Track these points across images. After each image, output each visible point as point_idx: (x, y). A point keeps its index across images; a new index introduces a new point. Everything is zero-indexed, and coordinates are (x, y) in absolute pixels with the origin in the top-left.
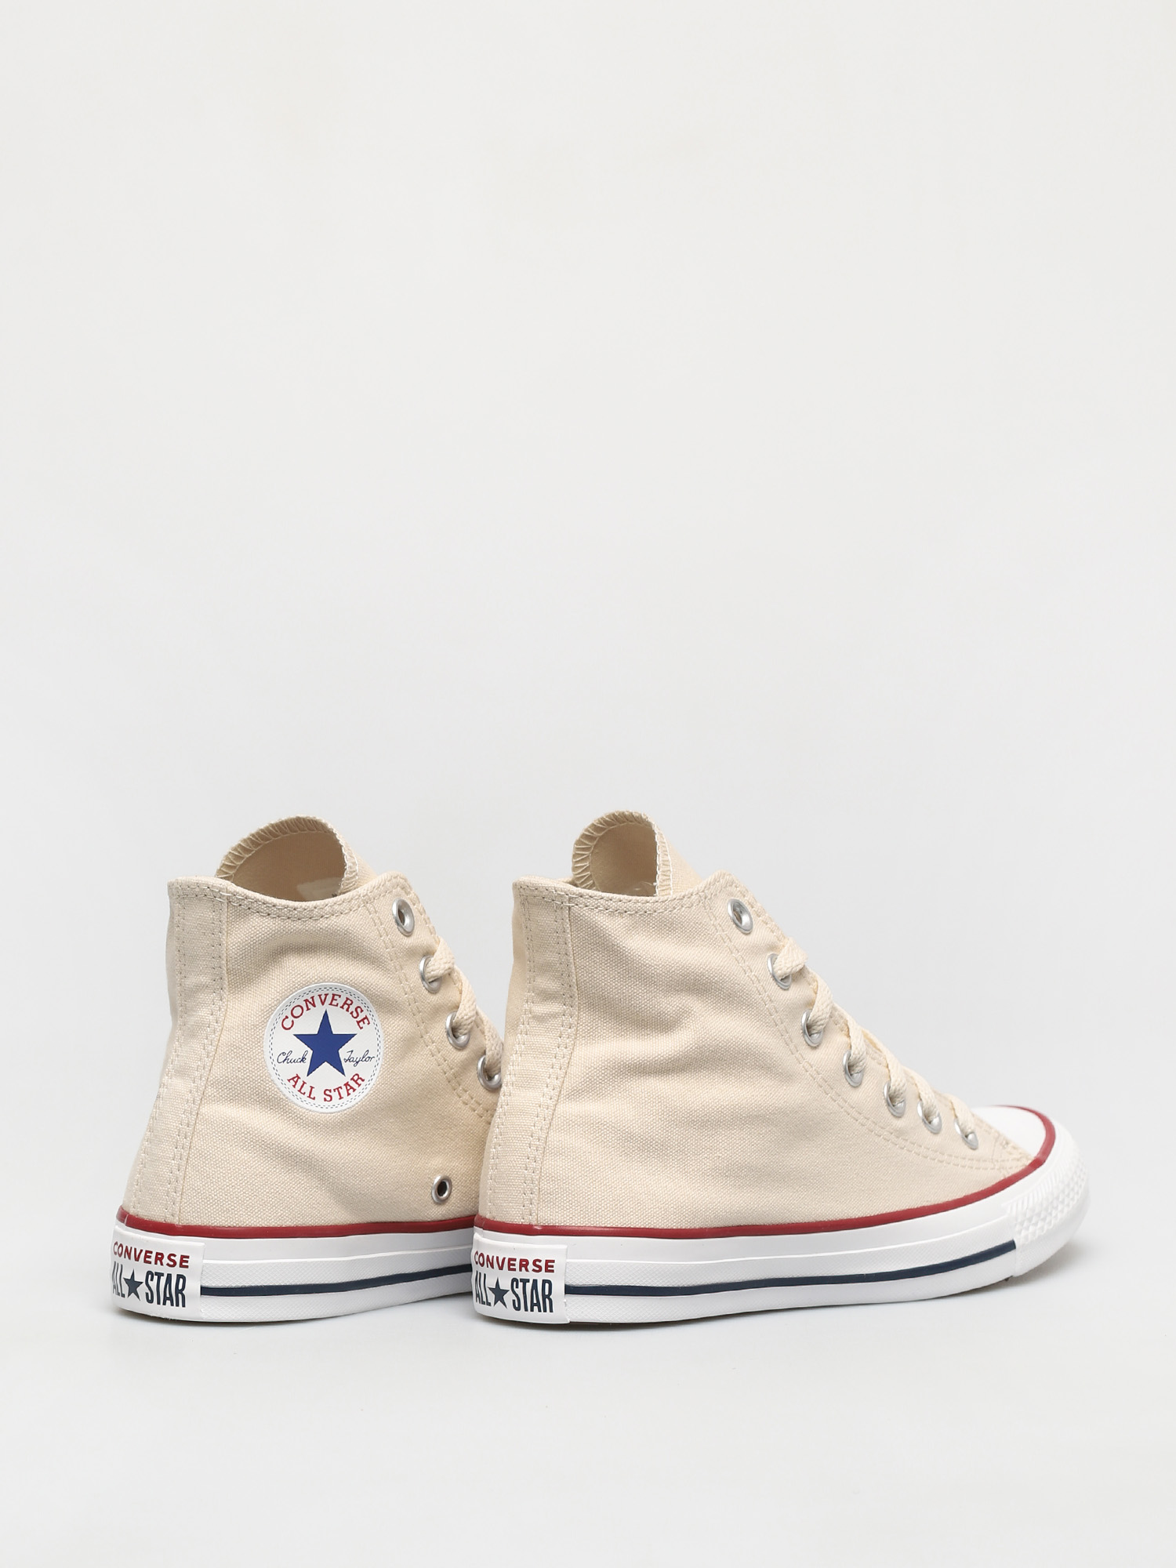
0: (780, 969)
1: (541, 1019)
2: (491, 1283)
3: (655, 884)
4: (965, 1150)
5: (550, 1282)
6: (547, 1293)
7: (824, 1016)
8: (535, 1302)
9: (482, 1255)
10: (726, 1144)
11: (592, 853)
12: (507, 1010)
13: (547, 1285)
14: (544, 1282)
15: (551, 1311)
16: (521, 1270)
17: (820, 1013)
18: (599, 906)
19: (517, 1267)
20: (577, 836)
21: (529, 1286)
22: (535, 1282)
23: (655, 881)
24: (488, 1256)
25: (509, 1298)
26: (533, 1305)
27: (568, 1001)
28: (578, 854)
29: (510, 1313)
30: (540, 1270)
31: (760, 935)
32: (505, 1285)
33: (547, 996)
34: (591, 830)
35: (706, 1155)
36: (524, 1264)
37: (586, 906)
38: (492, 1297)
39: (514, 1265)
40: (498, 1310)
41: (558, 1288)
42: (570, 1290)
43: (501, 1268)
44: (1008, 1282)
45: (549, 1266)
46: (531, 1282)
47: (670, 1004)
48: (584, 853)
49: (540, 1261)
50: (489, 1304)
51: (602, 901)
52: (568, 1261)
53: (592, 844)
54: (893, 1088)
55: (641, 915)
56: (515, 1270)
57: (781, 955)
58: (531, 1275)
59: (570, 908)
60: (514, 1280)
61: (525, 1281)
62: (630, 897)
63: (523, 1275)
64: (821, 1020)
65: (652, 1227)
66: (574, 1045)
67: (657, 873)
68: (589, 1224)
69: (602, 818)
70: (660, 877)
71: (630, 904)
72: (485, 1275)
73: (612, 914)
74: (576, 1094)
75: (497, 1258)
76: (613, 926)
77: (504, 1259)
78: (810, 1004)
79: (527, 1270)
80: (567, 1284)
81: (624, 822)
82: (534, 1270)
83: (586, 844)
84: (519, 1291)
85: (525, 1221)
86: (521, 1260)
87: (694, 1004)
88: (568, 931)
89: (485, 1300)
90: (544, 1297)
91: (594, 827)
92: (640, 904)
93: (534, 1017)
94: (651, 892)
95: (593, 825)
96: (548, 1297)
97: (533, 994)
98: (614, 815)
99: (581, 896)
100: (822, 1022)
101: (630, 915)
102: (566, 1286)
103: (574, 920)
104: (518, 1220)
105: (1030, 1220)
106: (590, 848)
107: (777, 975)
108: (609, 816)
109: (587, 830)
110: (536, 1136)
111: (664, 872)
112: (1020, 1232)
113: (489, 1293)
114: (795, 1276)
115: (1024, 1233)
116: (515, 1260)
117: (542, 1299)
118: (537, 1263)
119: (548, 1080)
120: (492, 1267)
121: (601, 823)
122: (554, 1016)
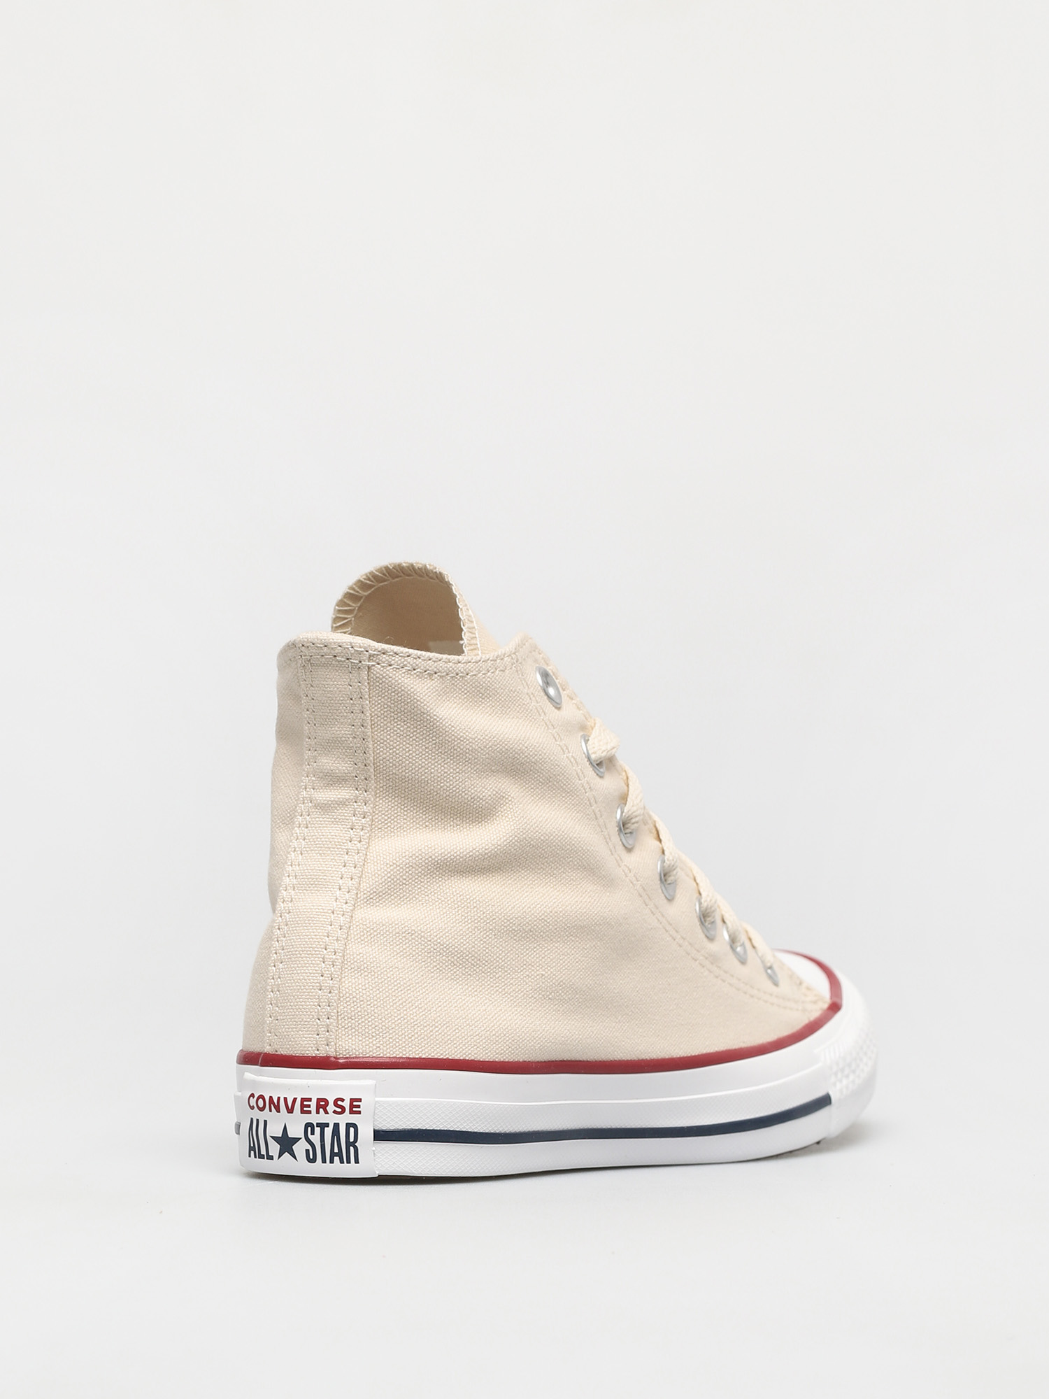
0: (594, 753)
1: (325, 807)
2: (275, 1130)
3: (461, 642)
4: (768, 985)
5: (355, 1126)
6: (352, 1139)
7: (639, 812)
8: (336, 1150)
9: (261, 1097)
10: (549, 960)
11: (355, 617)
12: (272, 802)
13: (352, 1130)
14: (348, 1125)
15: (357, 1161)
16: (318, 1112)
17: (635, 808)
18: (406, 665)
19: (313, 1108)
20: (339, 595)
21: (328, 1131)
22: (336, 1126)
23: (462, 639)
24: (271, 1097)
25: (300, 1148)
26: (333, 1155)
27: (362, 785)
28: (340, 618)
29: (300, 1166)
30: (343, 1112)
31: (569, 711)
32: (296, 1131)
33: (333, 779)
34: (356, 588)
35: (527, 973)
36: (322, 1104)
37: (390, 665)
38: (275, 1148)
39: (309, 1106)
40: (285, 1165)
41: (366, 1133)
42: (380, 1136)
43: (290, 1111)
44: (819, 1146)
45: (355, 1106)
46: (331, 1126)
47: (485, 787)
48: (346, 616)
49: (343, 1100)
50: (271, 1158)
51: (409, 659)
52: (377, 1099)
53: (355, 606)
54: (705, 905)
55: (452, 677)
56: (309, 1112)
57: (592, 736)
58: (331, 1119)
59: (369, 668)
60: (308, 1125)
61: (323, 1126)
62: (441, 656)
63: (322, 1117)
64: (636, 817)
65: (473, 1058)
66: (369, 838)
67: (462, 630)
68: (401, 1055)
69: (371, 573)
70: (467, 634)
71: (441, 664)
72: (265, 1122)
73: (420, 675)
74: (377, 896)
75: (285, 1099)
76: (422, 690)
77: (295, 1099)
78: (624, 798)
79: (326, 1112)
80: (377, 1128)
81: (398, 577)
82: (335, 1112)
83: (349, 606)
84: (316, 1139)
85: (322, 1053)
86: (319, 1100)
87: (511, 788)
88: (367, 696)
89: (263, 1152)
90: (348, 1144)
91: (362, 584)
92: (451, 664)
93: (316, 806)
94: (459, 651)
95: (359, 581)
96: (353, 1144)
97: (313, 778)
98: (387, 568)
99: (384, 653)
100: (637, 819)
101: (441, 677)
102: (375, 1131)
103: (375, 682)
104: (311, 1052)
105: (842, 1070)
106: (354, 610)
107: (593, 757)
108: (380, 570)
109: (351, 588)
110: (331, 949)
111: (470, 628)
112: (834, 1084)
113: (271, 1142)
114: (614, 1127)
115: (838, 1086)
116: (310, 1100)
117: (345, 1148)
118: (339, 1103)
119: (341, 881)
120: (278, 1110)
121: (369, 579)
122: (343, 803)
